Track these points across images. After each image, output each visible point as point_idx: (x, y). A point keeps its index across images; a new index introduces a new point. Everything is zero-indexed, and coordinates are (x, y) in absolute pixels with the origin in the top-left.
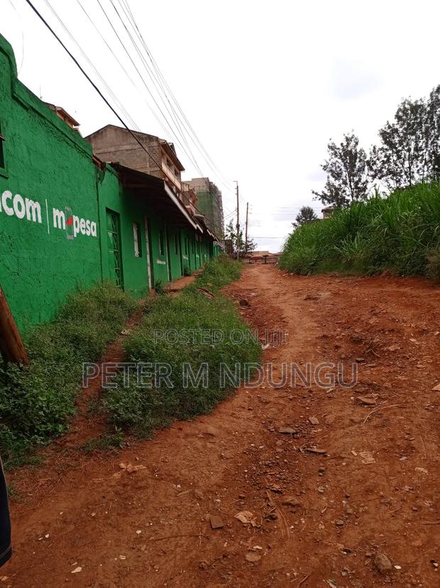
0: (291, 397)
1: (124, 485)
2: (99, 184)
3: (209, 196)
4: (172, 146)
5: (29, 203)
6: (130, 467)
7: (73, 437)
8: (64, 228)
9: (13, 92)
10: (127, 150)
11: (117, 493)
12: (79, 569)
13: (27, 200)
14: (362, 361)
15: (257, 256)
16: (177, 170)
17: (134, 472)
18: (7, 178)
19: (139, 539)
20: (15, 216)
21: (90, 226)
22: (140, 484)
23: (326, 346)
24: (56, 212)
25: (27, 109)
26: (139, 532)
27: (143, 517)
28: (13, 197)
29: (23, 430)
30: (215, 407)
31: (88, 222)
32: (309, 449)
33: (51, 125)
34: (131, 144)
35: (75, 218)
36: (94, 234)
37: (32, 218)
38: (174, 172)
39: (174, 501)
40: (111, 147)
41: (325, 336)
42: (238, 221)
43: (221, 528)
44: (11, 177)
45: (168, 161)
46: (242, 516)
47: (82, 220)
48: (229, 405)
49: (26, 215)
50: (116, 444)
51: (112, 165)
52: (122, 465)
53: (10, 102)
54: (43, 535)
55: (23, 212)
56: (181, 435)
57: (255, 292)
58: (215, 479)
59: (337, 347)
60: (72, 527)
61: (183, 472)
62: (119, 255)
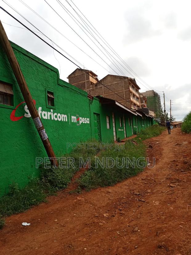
0: (146, 183)
1: (76, 203)
2: (90, 105)
3: (154, 98)
4: (134, 80)
5: (63, 115)
6: (80, 199)
7: (68, 189)
8: (76, 122)
9: (58, 83)
10: (116, 84)
11: (73, 205)
12: (56, 220)
13: (62, 115)
14: (183, 171)
15: (176, 124)
16: (137, 90)
17: (80, 200)
18: (55, 109)
19: (74, 216)
20: (58, 120)
21: (86, 120)
22: (80, 203)
23: (173, 165)
24: (73, 117)
25: (63, 87)
26: (75, 215)
27: (77, 212)
28: (57, 115)
29: (54, 186)
30: (116, 184)
31: (86, 119)
32: (141, 200)
33: (71, 89)
34: (117, 81)
35: (80, 118)
36: (88, 122)
37: (64, 120)
38: (135, 90)
39: (88, 209)
40: (109, 83)
41: (174, 161)
42: (165, 109)
43: (97, 217)
44: (57, 109)
45: (132, 86)
46: (105, 215)
47: (83, 118)
48: (121, 184)
49: (61, 120)
50: (78, 192)
51: (97, 97)
52: (78, 198)
53: (57, 86)
54: (51, 212)
55: (61, 119)
56: (100, 191)
57: (158, 142)
58: (103, 205)
59: (177, 165)
60: (59, 211)
61: (94, 202)
62: (99, 129)
